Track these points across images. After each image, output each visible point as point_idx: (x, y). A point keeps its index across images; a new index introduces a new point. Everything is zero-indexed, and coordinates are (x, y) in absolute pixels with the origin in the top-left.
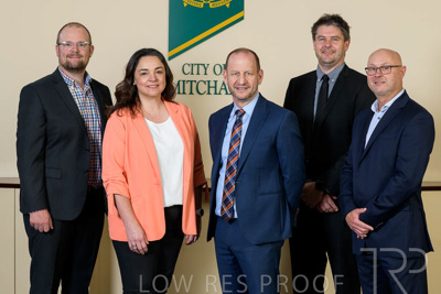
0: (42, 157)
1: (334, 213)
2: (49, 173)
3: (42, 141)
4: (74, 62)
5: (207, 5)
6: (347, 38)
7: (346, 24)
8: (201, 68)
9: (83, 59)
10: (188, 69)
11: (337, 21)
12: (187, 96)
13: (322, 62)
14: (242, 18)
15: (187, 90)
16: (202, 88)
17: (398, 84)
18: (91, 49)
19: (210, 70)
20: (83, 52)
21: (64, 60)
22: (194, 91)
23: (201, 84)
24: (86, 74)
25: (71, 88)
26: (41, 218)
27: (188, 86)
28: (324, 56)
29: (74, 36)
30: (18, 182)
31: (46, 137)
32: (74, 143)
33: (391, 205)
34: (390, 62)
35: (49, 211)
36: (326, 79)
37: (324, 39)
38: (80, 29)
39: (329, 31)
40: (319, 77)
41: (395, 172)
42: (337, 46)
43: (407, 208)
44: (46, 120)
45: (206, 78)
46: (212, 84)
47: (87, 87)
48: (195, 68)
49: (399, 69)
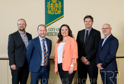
0: (14, 52)
2: (16, 56)
4: (22, 29)
5: (54, 14)
6: (93, 21)
7: (92, 18)
8: (53, 29)
9: (24, 28)
10: (50, 30)
11: (90, 17)
12: (50, 36)
13: (86, 27)
14: (63, 17)
15: (50, 35)
16: (54, 34)
18: (26, 25)
19: (55, 30)
20: (24, 26)
21: (19, 28)
22: (52, 35)
23: (53, 33)
24: (25, 31)
25: (21, 35)
27: (50, 34)
28: (87, 26)
30: (8, 58)
31: (15, 47)
32: (22, 48)
33: (108, 62)
34: (108, 27)
35: (15, 65)
36: (87, 31)
37: (87, 22)
38: (23, 20)
39: (88, 20)
40: (86, 31)
41: (109, 53)
42: (90, 23)
44: (15, 43)
45: (54, 32)
46: (56, 33)
47: (25, 35)
48: (52, 29)
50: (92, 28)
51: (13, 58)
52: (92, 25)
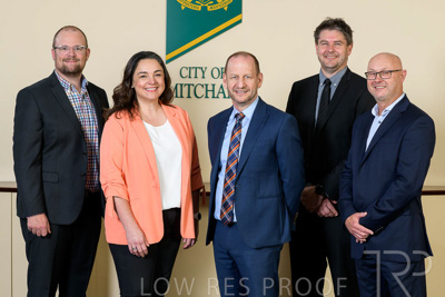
0: (39, 161)
1: (334, 217)
2: (47, 177)
3: (39, 144)
4: (71, 66)
5: (204, 8)
6: (350, 43)
7: (349, 28)
8: (199, 71)
9: (80, 63)
10: (185, 73)
11: (340, 25)
12: (185, 99)
13: (324, 67)
14: (240, 22)
15: (185, 94)
16: (201, 91)
17: (399, 88)
18: (87, 52)
19: (208, 73)
20: (79, 55)
21: (61, 64)
22: (192, 94)
23: (199, 88)
24: (83, 78)
25: (68, 92)
26: (39, 223)
27: (185, 89)
28: (326, 61)
29: (69, 40)
31: (43, 141)
32: (71, 147)
33: (392, 209)
35: (47, 215)
36: (328, 83)
37: (327, 43)
38: (77, 33)
39: (332, 35)
40: (322, 80)
41: (396, 176)
42: (340, 50)
43: (407, 213)
44: (43, 124)
45: (203, 82)
46: (210, 88)
47: (84, 91)
48: (193, 71)
49: (399, 72)
50: (348, 70)
51: (37, 187)
52: (346, 59)
